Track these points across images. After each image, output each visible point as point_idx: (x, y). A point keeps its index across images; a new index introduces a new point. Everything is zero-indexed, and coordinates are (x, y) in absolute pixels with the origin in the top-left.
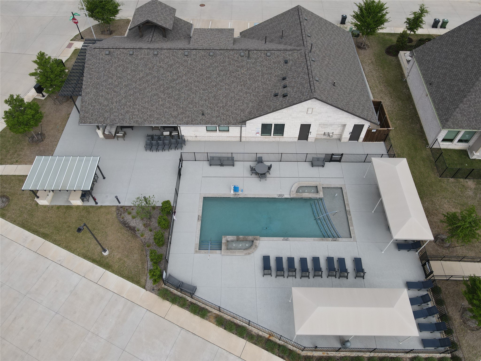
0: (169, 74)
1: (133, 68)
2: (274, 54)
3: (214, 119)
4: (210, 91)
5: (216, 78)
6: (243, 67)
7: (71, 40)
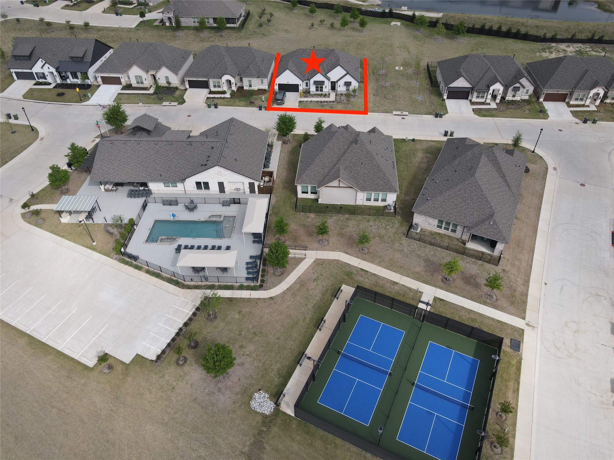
0: (144, 154)
1: (124, 151)
2: (206, 144)
3: (167, 179)
4: (166, 163)
5: (171, 157)
6: (187, 150)
7: (95, 138)
